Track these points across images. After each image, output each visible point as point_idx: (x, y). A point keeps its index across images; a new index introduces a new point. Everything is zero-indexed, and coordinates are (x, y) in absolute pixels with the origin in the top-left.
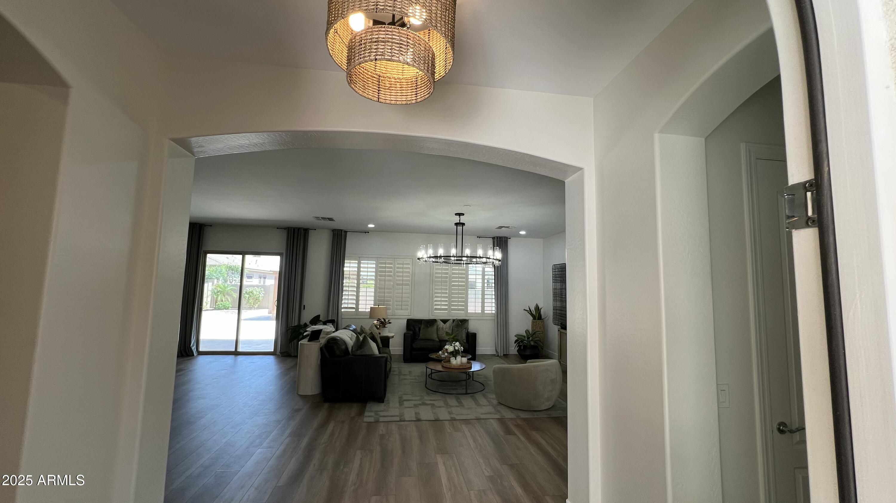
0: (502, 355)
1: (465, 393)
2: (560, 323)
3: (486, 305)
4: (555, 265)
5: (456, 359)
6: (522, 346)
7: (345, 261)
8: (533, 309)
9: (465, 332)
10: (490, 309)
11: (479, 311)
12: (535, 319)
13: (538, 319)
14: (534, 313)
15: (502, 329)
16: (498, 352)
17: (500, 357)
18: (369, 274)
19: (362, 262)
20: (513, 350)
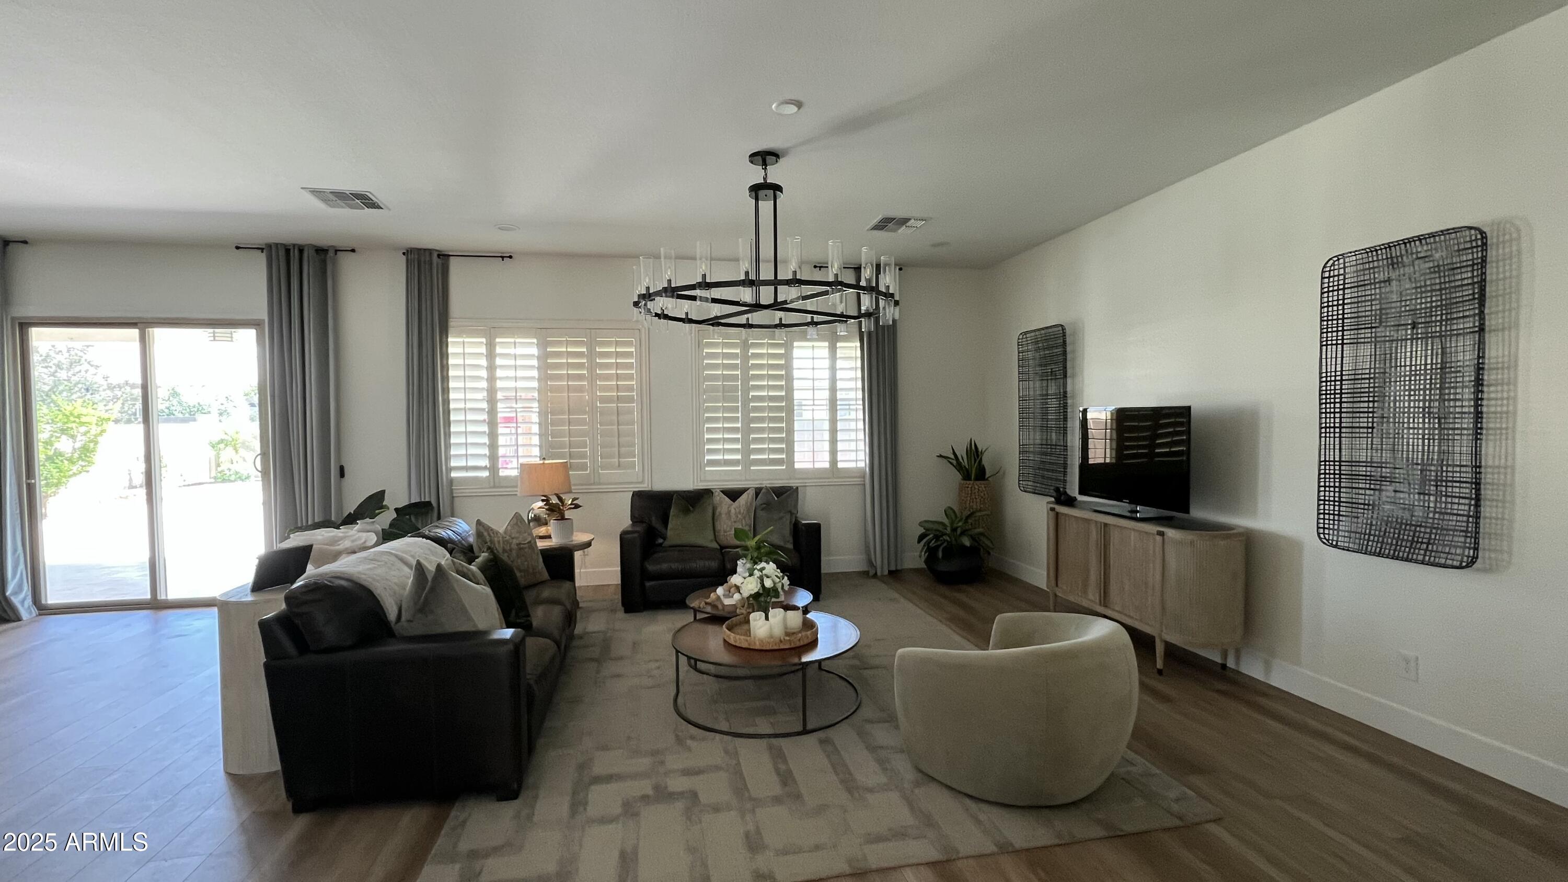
0: (886, 573)
1: (800, 729)
2: (1052, 488)
3: (840, 446)
4: (1026, 333)
5: (767, 618)
6: (941, 548)
7: (450, 340)
8: (962, 453)
9: (791, 522)
10: (852, 456)
11: (823, 462)
12: (970, 479)
13: (977, 479)
14: (965, 463)
15: (884, 505)
16: (876, 568)
17: (882, 579)
18: (520, 373)
19: (498, 340)
20: (914, 558)
